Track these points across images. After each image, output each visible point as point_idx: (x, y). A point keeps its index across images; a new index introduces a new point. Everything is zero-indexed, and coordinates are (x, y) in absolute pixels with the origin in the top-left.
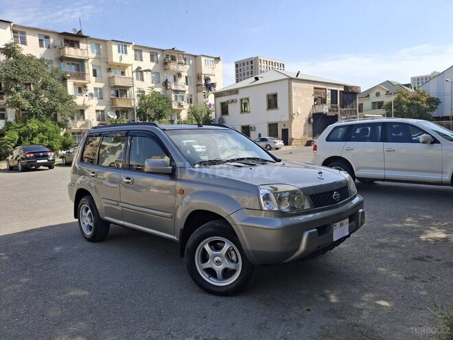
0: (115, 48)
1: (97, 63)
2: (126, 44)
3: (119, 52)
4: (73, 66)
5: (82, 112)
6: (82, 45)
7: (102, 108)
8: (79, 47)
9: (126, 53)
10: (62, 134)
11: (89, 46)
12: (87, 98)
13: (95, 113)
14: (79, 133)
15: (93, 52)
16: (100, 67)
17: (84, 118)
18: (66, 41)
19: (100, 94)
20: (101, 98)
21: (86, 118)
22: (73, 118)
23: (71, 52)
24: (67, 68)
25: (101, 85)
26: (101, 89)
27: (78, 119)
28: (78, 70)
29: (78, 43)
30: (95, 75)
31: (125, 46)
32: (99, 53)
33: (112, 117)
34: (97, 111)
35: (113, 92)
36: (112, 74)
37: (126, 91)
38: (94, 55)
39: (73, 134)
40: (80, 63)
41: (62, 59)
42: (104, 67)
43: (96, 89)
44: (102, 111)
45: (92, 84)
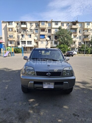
0: (86, 24)
1: (81, 29)
2: (89, 22)
3: (87, 25)
4: (74, 30)
5: (75, 42)
6: (77, 24)
7: (80, 41)
8: (76, 25)
9: (89, 25)
10: (69, 48)
11: (79, 24)
12: (76, 39)
13: (78, 43)
14: (73, 48)
15: (80, 26)
16: (81, 30)
17: (75, 44)
18: (73, 24)
19: (80, 37)
20: (80, 39)
21: (76, 44)
22: (72, 44)
23: (74, 27)
24: (72, 31)
25: (81, 35)
26: (80, 36)
27: (74, 44)
28: (75, 31)
29: (76, 24)
30: (79, 32)
31: (89, 23)
32: (81, 26)
33: (82, 44)
34: (79, 42)
35: (84, 37)
36: (84, 32)
37: (88, 36)
38: (80, 27)
39: (72, 48)
40: (76, 29)
41: (71, 29)
42: (82, 30)
43: (79, 36)
44: (80, 42)
45: (78, 34)
